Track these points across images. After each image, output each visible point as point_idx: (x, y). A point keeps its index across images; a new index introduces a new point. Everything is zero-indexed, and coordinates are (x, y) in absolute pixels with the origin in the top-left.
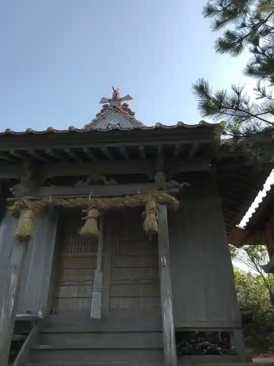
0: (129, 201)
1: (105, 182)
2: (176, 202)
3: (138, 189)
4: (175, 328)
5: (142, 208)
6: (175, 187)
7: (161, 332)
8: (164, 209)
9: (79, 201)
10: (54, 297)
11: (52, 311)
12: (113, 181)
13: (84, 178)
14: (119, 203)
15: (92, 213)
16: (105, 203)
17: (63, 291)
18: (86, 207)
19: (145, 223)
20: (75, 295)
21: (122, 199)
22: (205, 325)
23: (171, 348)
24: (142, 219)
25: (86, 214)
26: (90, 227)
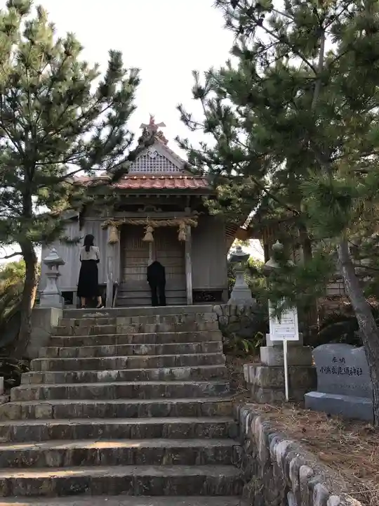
0: (170, 223)
1: (155, 209)
2: (196, 223)
3: (175, 214)
4: (193, 290)
5: (177, 227)
6: (196, 215)
7: (186, 290)
8: (189, 228)
9: (141, 222)
10: (123, 274)
11: (122, 282)
12: (160, 210)
13: (142, 207)
14: (164, 223)
15: (149, 229)
16: (156, 224)
17: (127, 270)
18: (146, 225)
19: (179, 236)
20: (135, 272)
21: (165, 221)
22: (209, 288)
23: (190, 295)
24: (178, 234)
25: (145, 230)
26: (148, 237)
